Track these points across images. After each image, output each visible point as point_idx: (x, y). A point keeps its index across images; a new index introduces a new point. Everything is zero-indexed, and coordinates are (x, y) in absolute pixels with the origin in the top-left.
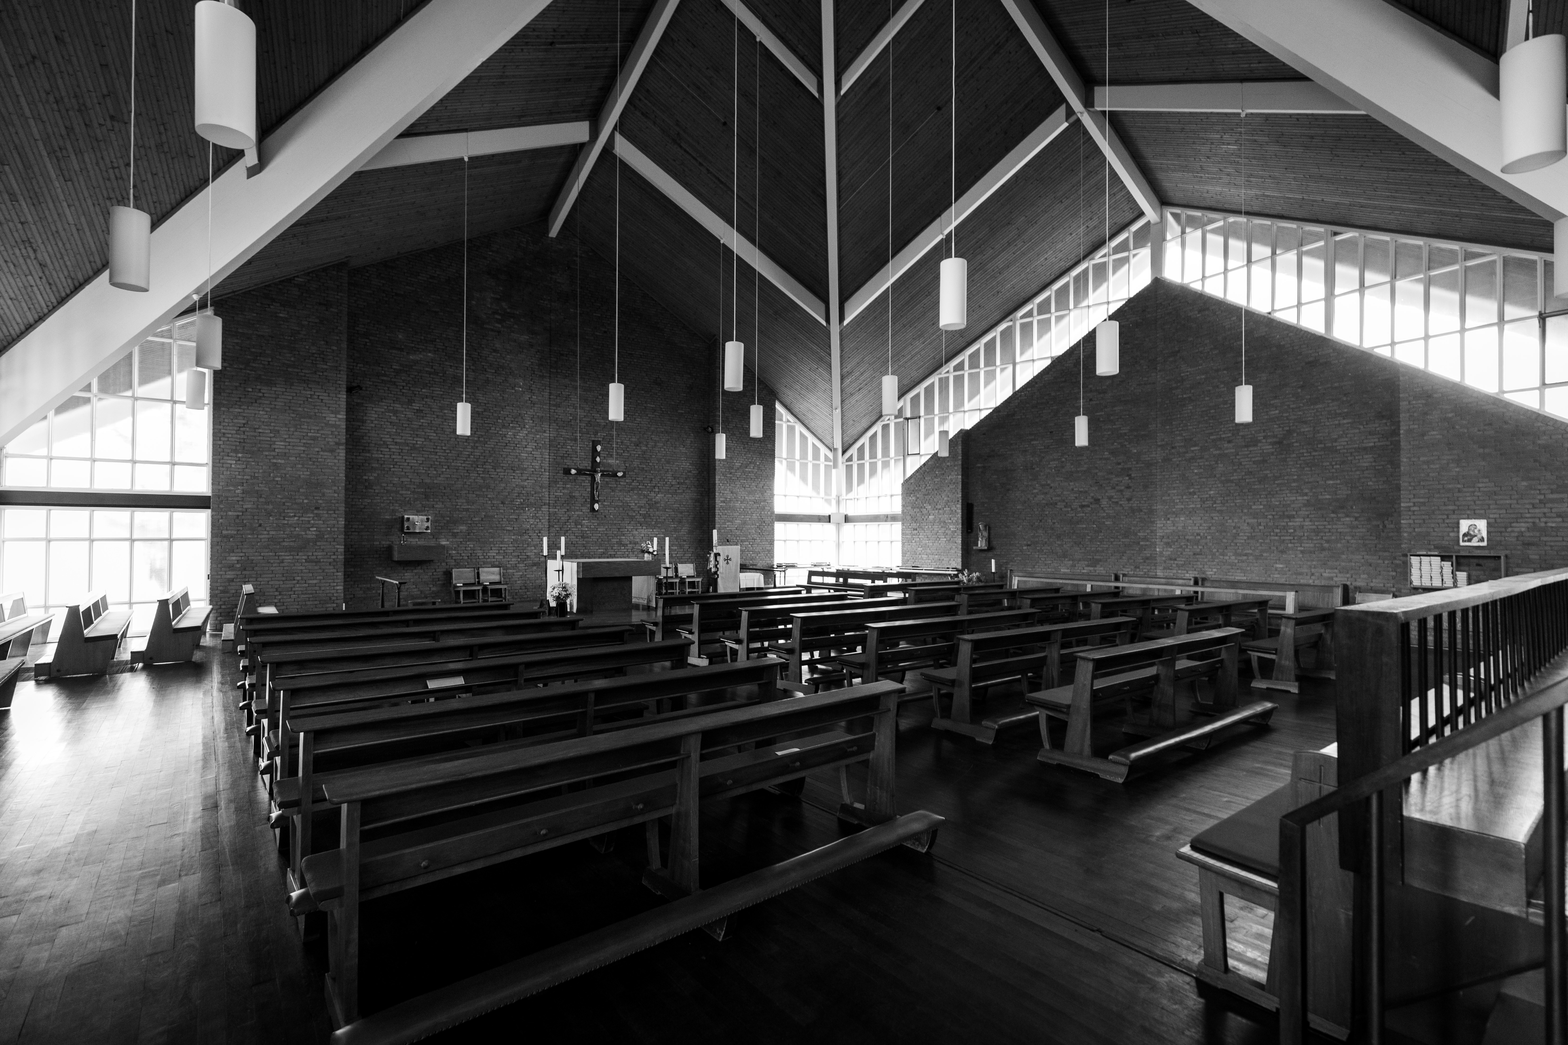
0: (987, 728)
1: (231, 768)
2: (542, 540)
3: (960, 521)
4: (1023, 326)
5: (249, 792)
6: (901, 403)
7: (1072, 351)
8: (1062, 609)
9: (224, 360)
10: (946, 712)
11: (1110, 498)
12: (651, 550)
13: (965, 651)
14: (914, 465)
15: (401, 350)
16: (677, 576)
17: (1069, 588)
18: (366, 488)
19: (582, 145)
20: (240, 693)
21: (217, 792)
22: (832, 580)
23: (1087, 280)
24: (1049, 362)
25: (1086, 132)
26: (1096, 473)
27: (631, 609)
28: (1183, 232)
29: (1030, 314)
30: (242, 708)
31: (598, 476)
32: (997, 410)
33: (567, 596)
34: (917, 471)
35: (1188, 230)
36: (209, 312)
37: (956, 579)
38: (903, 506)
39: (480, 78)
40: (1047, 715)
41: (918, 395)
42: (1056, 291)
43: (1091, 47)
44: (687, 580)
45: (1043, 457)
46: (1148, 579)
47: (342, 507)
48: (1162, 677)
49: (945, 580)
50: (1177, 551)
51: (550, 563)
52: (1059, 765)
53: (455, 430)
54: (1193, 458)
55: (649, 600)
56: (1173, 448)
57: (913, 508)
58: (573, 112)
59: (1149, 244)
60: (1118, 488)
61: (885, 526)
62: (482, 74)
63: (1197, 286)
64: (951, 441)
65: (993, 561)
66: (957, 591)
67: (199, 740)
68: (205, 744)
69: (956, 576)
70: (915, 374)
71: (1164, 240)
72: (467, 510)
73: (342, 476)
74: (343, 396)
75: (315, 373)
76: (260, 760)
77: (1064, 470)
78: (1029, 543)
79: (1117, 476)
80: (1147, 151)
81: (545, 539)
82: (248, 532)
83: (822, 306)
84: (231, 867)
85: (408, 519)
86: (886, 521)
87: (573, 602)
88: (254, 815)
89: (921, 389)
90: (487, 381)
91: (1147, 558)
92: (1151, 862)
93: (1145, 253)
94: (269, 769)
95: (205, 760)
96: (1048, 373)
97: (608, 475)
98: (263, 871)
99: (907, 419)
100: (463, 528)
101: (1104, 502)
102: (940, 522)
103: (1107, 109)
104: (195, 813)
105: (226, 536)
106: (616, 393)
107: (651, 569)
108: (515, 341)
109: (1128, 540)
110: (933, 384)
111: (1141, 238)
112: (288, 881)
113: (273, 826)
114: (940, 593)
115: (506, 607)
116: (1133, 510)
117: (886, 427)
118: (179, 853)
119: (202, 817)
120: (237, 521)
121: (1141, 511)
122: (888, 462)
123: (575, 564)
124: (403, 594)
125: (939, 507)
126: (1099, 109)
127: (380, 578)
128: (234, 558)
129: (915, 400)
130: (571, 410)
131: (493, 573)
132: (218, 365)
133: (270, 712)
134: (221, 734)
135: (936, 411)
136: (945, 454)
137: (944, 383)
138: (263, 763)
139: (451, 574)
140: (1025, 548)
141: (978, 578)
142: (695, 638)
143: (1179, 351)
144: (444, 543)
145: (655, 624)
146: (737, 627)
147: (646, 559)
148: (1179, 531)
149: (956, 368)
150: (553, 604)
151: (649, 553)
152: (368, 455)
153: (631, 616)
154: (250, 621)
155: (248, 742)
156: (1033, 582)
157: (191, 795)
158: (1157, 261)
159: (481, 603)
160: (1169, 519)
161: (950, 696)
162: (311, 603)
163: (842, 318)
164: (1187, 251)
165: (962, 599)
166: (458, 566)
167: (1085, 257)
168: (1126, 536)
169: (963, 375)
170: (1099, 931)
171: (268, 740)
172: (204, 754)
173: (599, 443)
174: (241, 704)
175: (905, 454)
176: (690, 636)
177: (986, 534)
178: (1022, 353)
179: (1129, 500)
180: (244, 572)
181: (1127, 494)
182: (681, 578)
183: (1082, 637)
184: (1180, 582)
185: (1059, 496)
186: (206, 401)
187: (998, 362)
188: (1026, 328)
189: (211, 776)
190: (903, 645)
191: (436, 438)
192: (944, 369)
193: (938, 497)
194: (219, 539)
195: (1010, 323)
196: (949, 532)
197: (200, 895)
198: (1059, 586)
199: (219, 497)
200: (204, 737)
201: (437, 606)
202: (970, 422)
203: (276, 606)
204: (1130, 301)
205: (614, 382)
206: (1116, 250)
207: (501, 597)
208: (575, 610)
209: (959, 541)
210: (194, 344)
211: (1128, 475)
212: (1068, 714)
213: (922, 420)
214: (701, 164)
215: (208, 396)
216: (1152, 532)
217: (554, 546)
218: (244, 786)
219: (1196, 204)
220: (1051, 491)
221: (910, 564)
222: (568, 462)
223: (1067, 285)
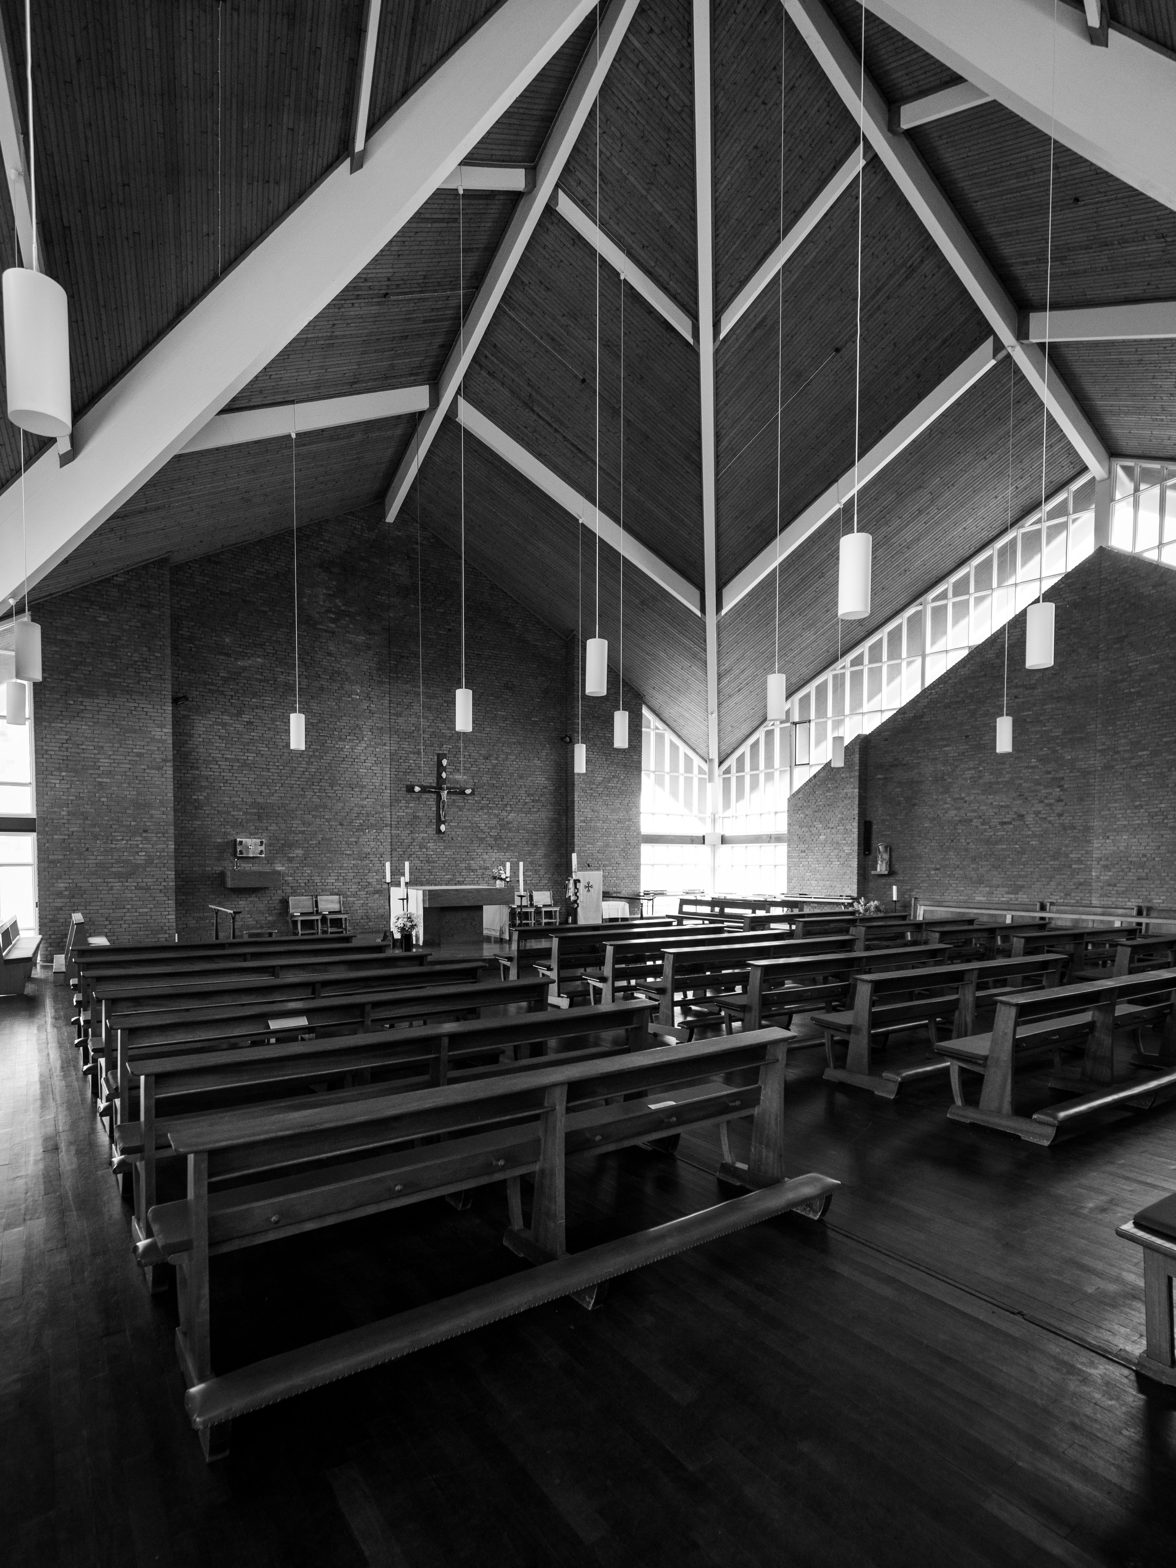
0: (886, 1080)
1: (69, 1108)
2: (384, 865)
3: (856, 842)
4: (935, 610)
5: (89, 1134)
6: (788, 706)
7: (994, 640)
8: (976, 943)
9: (44, 670)
10: (841, 1061)
11: (1037, 813)
12: (503, 876)
13: (863, 992)
14: (802, 776)
15: (229, 655)
16: (532, 905)
17: (985, 919)
18: (196, 808)
19: (421, 414)
20: (75, 1029)
21: (57, 1133)
22: (707, 910)
23: (1014, 552)
24: (965, 653)
25: (1017, 370)
26: (1020, 785)
27: (482, 942)
28: (1137, 490)
29: (943, 596)
30: (78, 1045)
31: (444, 794)
32: (902, 711)
33: (413, 927)
34: (806, 784)
35: (1143, 487)
36: (26, 617)
37: (851, 909)
38: (789, 824)
39: (307, 340)
40: (960, 1067)
41: (808, 696)
42: (976, 567)
43: (1027, 263)
44: (544, 910)
45: (957, 767)
46: (1081, 908)
47: (171, 830)
48: (1098, 1024)
49: (837, 910)
50: (1117, 876)
51: (394, 890)
52: (973, 1125)
53: (288, 744)
54: (1140, 765)
55: (502, 932)
56: (1118, 752)
57: (801, 827)
58: (411, 375)
59: (1093, 506)
60: (1046, 801)
61: (769, 848)
62: (309, 336)
63: (1152, 556)
64: (847, 748)
65: (895, 888)
66: (853, 922)
67: (36, 1078)
68: (42, 1083)
69: (851, 905)
70: (806, 672)
71: (1112, 500)
72: (303, 832)
73: (170, 795)
74: (169, 708)
75: (138, 683)
76: (99, 1100)
77: (981, 781)
78: (938, 866)
79: (1045, 787)
80: (1093, 390)
81: (388, 864)
82: (75, 857)
83: (697, 593)
84: (75, 1213)
85: (241, 843)
86: (769, 842)
87: (419, 934)
88: (95, 1159)
89: (811, 688)
90: (322, 689)
91: (1081, 884)
92: (1083, 1238)
93: (1088, 518)
94: (108, 1111)
95: (43, 1099)
96: (964, 667)
97: (455, 793)
98: (106, 1217)
99: (795, 724)
100: (300, 852)
101: (1030, 819)
102: (832, 843)
103: (1047, 340)
104: (35, 1155)
105: (53, 862)
106: (463, 699)
107: (503, 897)
108: (351, 642)
109: (1057, 863)
110: (826, 682)
111: (1083, 500)
112: (133, 1228)
113: (115, 1172)
114: (832, 925)
115: (348, 939)
116: (1065, 828)
117: (770, 734)
118: (23, 1196)
119: (44, 1159)
120: (64, 845)
121: (1075, 828)
122: (772, 774)
123: (421, 893)
124: (238, 924)
125: (831, 825)
126: (1034, 341)
127: (213, 907)
128: (62, 885)
129: (805, 702)
130: (413, 720)
131: (332, 902)
132: (38, 676)
133: (107, 1051)
134: (58, 1072)
135: (830, 713)
136: (839, 763)
137: (839, 680)
138: (102, 1105)
139: (288, 902)
140: (933, 872)
141: (877, 907)
142: (553, 975)
143: (1126, 636)
144: (279, 869)
145: (510, 959)
146: (601, 963)
147: (498, 886)
148: (1122, 852)
149: (854, 663)
150: (398, 936)
151: (501, 879)
152: (197, 772)
153: (482, 949)
154: (82, 953)
155: (85, 1081)
156: (942, 913)
157: (31, 1136)
158: (1102, 526)
159: (320, 935)
160: (1108, 837)
161: (845, 1044)
162: (142, 933)
163: (719, 607)
164: (1141, 512)
165: (858, 932)
166: (294, 893)
167: (1013, 525)
168: (1055, 858)
169: (862, 671)
170: (1020, 1313)
171: (107, 1080)
172: (42, 1094)
173: (444, 756)
174: (76, 1041)
175: (793, 764)
176: (548, 973)
177: (886, 856)
178: (933, 643)
179: (1060, 815)
180: (74, 900)
181: (1059, 808)
182: (536, 907)
183: (1000, 977)
184: (1120, 911)
185: (975, 811)
186: (27, 716)
187: (904, 654)
188: (939, 613)
189: (50, 1116)
190: (789, 984)
191: (269, 753)
192: (839, 664)
193: (831, 814)
194: (46, 865)
195: (920, 608)
196: (843, 854)
197: (47, 1240)
198: (972, 917)
199: (44, 819)
200: (41, 1075)
201: (274, 938)
202: (869, 725)
203: (106, 936)
204: (1068, 576)
205: (461, 687)
206: (1051, 515)
207: (341, 927)
208: (421, 943)
209: (855, 864)
210: (13, 654)
211: (1059, 787)
212: (984, 1066)
213: (813, 724)
214: (556, 430)
215: (29, 710)
216: (1087, 853)
217: (397, 872)
218: (84, 1126)
219: (1154, 454)
220: (966, 805)
221: (797, 891)
222: (411, 779)
223: (989, 560)
